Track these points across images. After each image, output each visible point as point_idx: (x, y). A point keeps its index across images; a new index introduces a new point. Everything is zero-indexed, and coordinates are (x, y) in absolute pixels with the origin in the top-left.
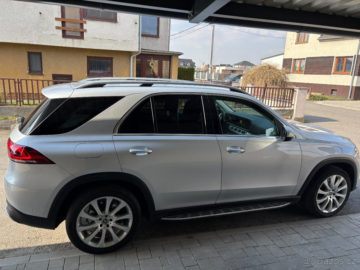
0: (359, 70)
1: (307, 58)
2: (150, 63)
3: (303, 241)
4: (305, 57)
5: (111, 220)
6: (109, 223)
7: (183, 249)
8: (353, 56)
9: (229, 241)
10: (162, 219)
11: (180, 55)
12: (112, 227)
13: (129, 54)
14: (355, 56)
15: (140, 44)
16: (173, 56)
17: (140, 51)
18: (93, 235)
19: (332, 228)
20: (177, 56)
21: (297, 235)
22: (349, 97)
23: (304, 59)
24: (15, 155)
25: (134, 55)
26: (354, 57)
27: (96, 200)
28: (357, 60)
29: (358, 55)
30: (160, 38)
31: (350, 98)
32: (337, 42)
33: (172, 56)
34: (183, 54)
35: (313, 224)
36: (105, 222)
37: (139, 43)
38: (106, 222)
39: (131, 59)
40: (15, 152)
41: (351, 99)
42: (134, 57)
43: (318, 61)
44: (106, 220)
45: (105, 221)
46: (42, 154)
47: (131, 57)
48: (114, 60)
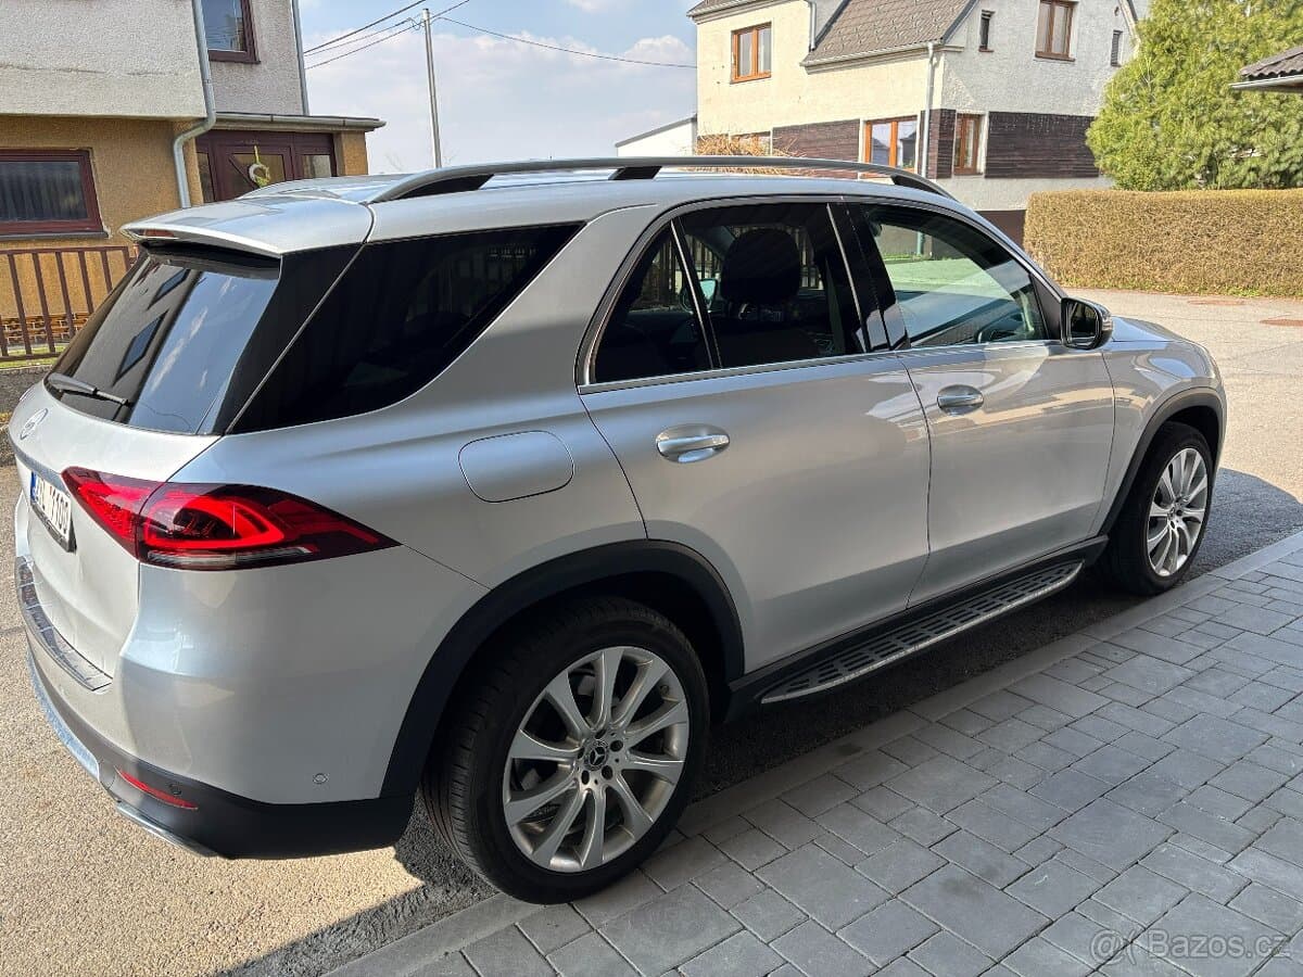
0: (939, 160)
1: (777, 131)
2: (252, 170)
3: (1180, 674)
4: (769, 129)
5: (616, 746)
6: (610, 762)
7: (862, 793)
8: (916, 116)
9: (979, 729)
10: (765, 701)
11: (372, 128)
12: (626, 773)
13: (160, 130)
14: (923, 113)
15: (210, 85)
16: (343, 135)
17: (215, 118)
18: (563, 827)
19: (1209, 617)
20: (358, 133)
21: (1142, 657)
22: (919, 253)
23: (767, 134)
24: (177, 535)
25: (188, 135)
26: (919, 118)
27: (565, 674)
28: (929, 127)
29: (931, 111)
30: (264, 66)
31: (922, 252)
32: (861, 70)
33: (339, 133)
34: (383, 125)
35: (1153, 619)
36: (596, 761)
37: (204, 83)
38: (600, 760)
39: (176, 153)
40: (175, 522)
41: (924, 256)
42: (186, 145)
43: (809, 137)
44: (600, 750)
45: (597, 756)
46: (328, 506)
47: (176, 146)
48: (97, 161)
